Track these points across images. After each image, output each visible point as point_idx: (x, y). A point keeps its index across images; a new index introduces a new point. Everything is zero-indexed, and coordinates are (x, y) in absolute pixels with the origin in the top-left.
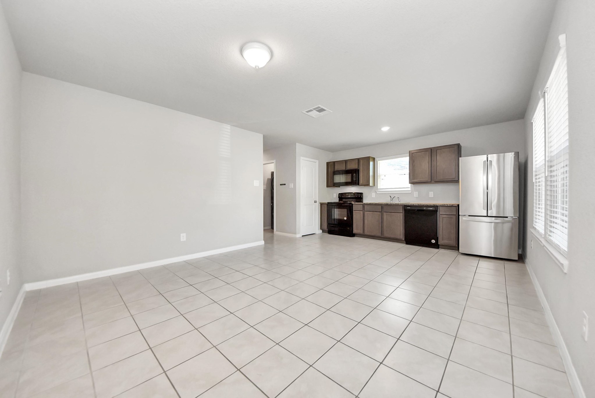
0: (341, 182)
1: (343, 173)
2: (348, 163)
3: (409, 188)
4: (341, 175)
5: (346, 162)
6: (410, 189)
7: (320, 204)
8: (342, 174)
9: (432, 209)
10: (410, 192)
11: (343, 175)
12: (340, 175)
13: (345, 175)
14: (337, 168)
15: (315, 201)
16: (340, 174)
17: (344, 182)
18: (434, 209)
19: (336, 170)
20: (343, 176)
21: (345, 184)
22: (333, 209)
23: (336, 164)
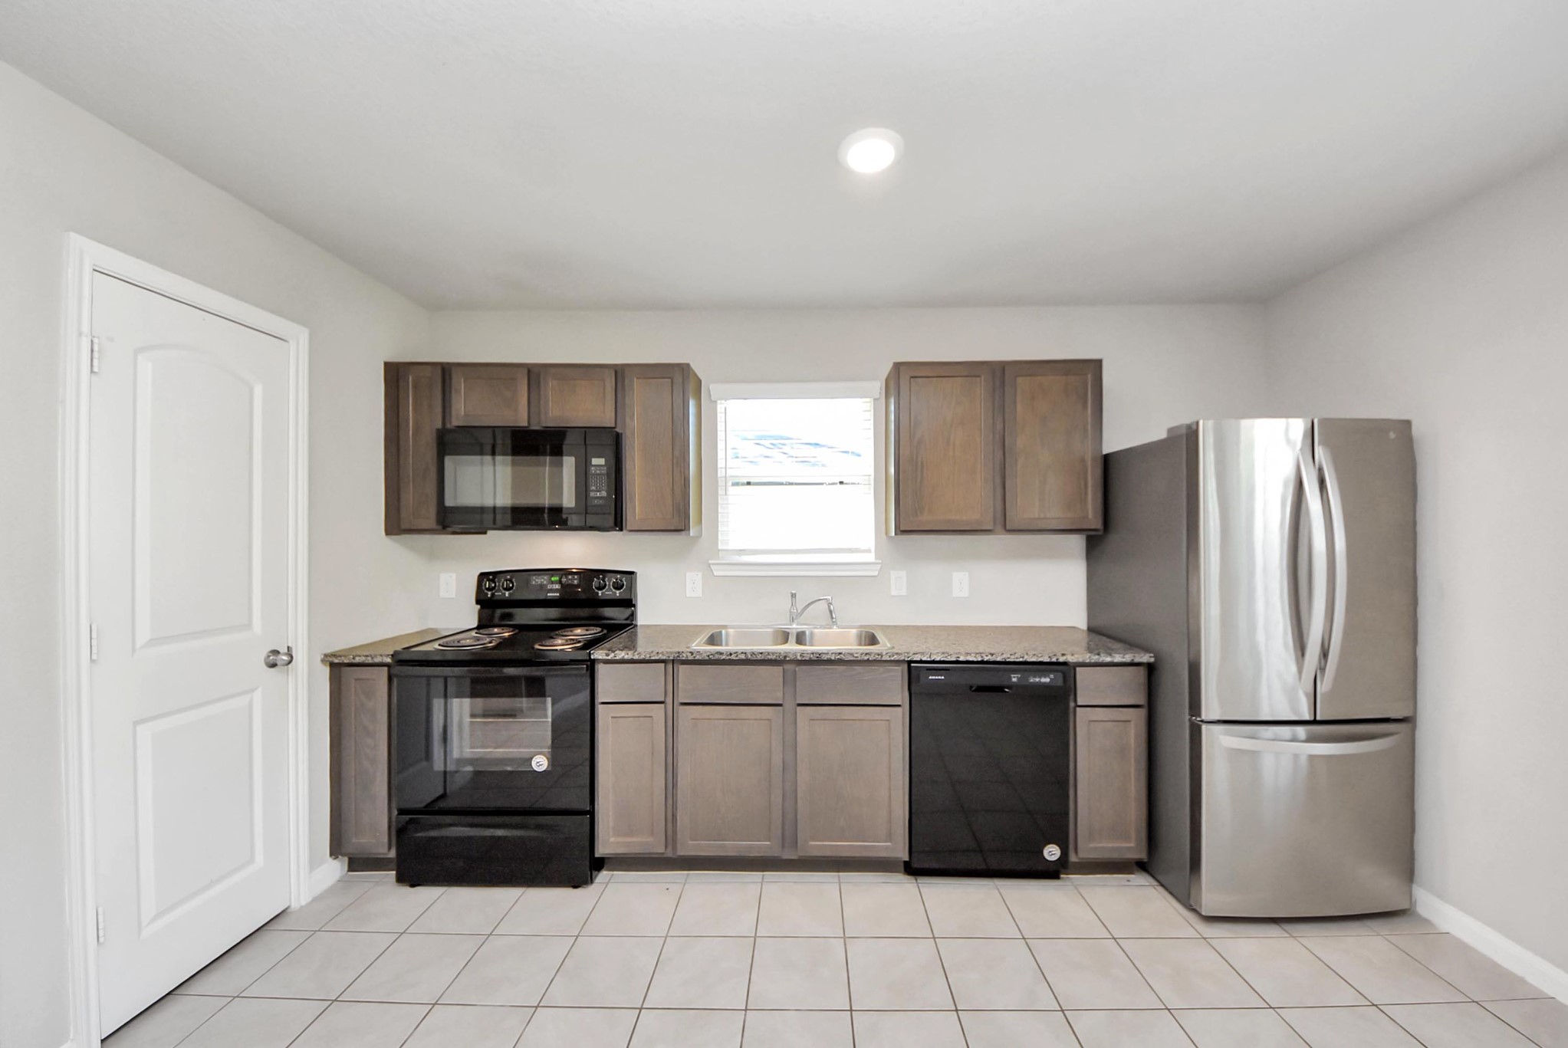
0: (488, 502)
1: (498, 449)
2: (551, 386)
3: (869, 551)
4: (488, 458)
5: (535, 374)
6: (871, 557)
7: (327, 670)
8: (493, 453)
9: (1047, 680)
10: (876, 573)
11: (499, 458)
12: (479, 457)
13: (509, 458)
14: (467, 408)
15: (276, 652)
16: (482, 453)
17: (504, 509)
18: (1060, 682)
19: (456, 422)
20: (499, 468)
21: (509, 517)
22: (438, 704)
23: (460, 384)
